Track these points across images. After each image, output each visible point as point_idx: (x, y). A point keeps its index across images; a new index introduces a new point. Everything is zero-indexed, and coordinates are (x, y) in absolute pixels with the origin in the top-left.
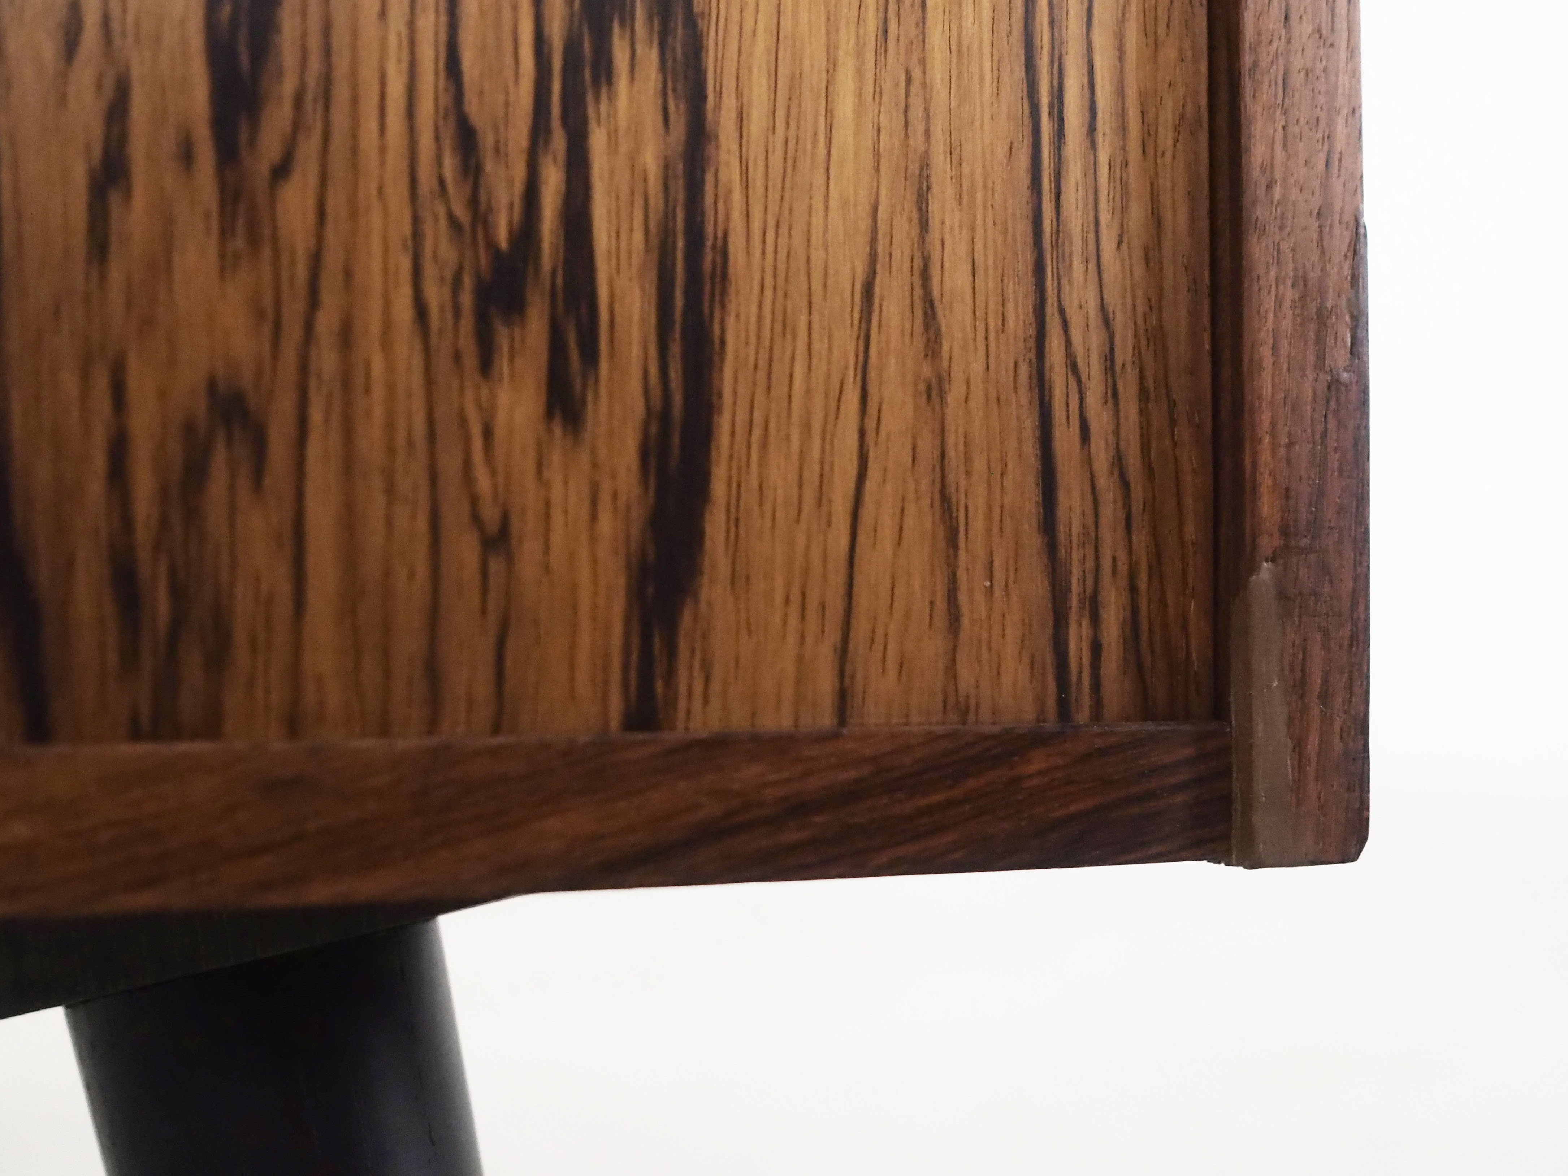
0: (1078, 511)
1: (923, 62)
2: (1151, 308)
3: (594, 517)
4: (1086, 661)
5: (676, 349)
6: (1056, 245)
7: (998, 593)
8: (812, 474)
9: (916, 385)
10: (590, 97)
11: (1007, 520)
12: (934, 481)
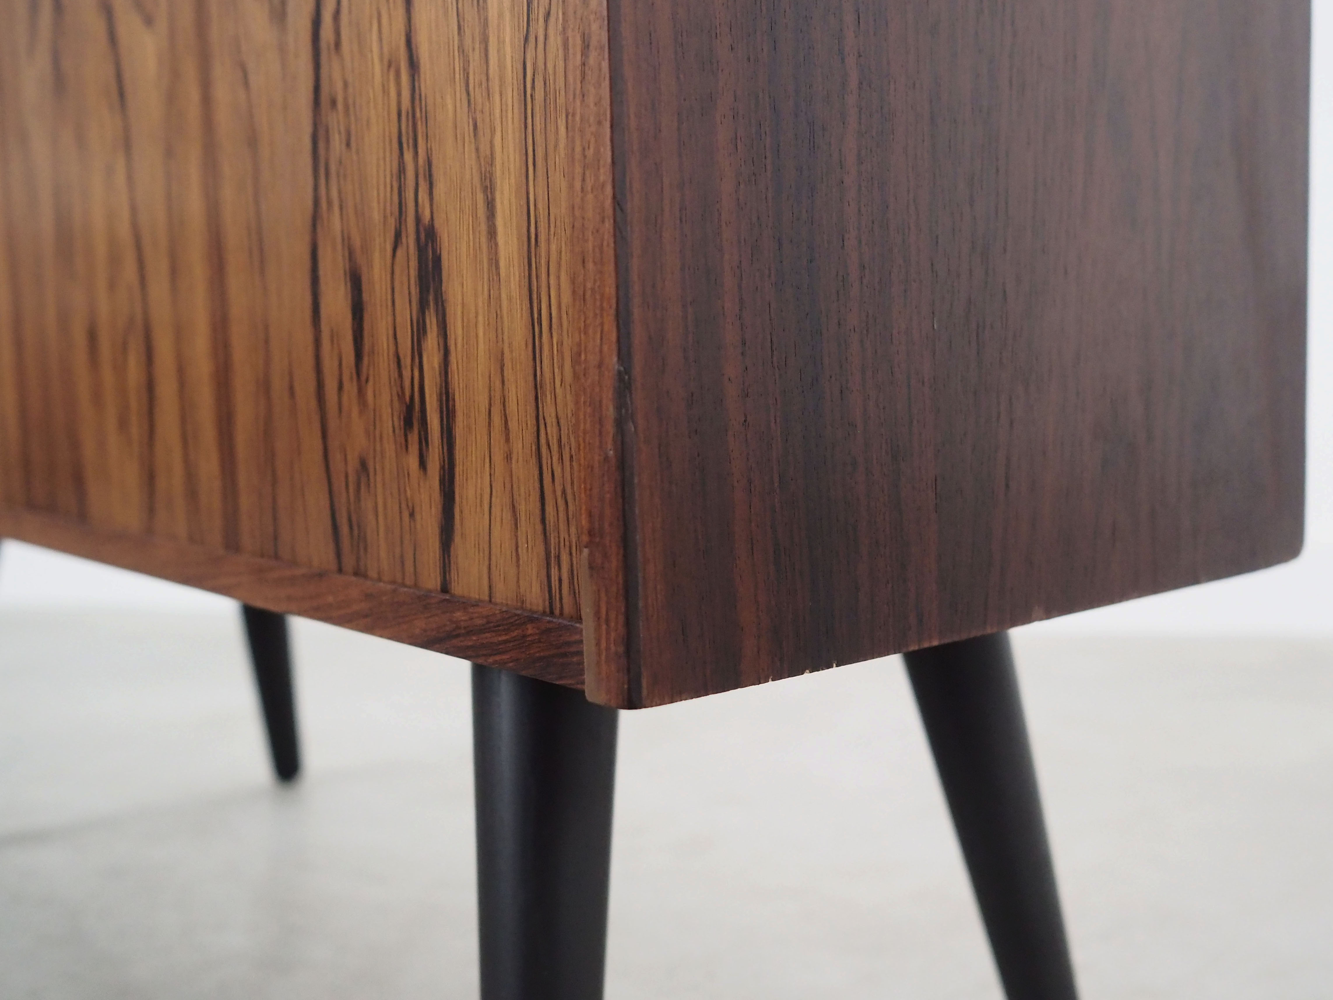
0: (552, 514)
1: (500, 307)
2: (573, 415)
3: (431, 508)
4: (557, 587)
5: (445, 440)
6: (541, 387)
7: (530, 550)
8: (479, 492)
9: (504, 455)
10: (422, 339)
11: (531, 517)
12: (510, 497)
